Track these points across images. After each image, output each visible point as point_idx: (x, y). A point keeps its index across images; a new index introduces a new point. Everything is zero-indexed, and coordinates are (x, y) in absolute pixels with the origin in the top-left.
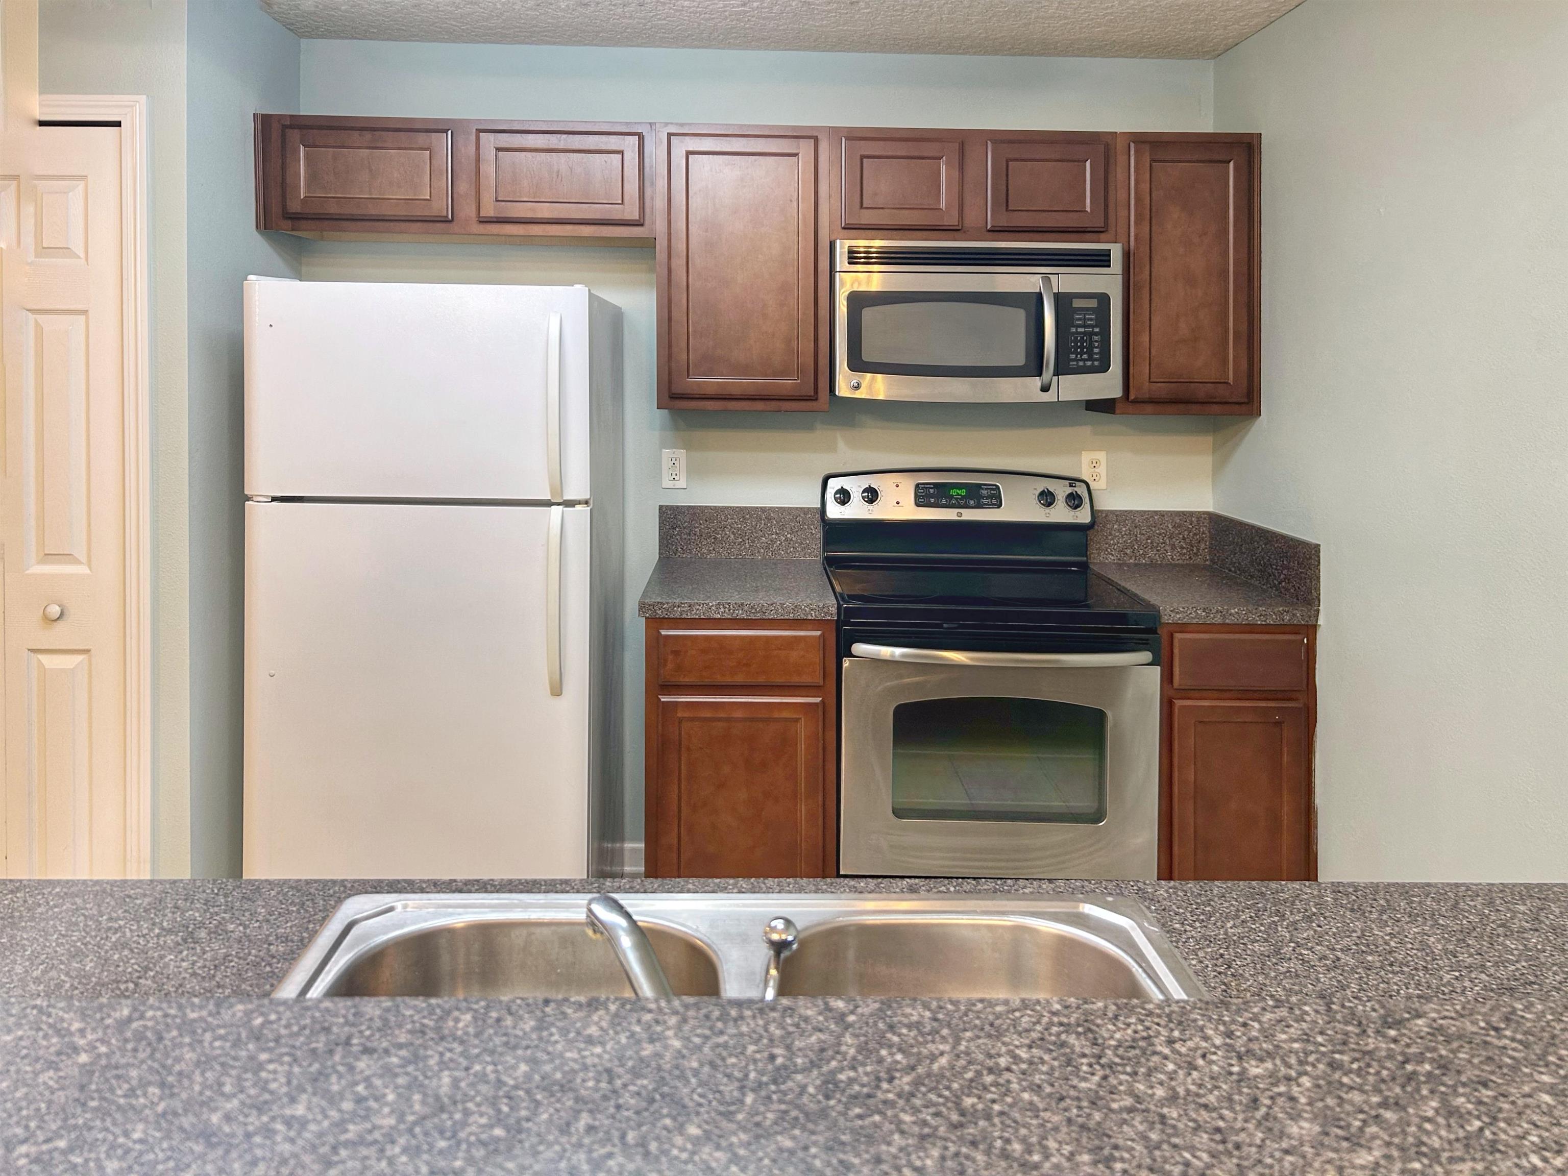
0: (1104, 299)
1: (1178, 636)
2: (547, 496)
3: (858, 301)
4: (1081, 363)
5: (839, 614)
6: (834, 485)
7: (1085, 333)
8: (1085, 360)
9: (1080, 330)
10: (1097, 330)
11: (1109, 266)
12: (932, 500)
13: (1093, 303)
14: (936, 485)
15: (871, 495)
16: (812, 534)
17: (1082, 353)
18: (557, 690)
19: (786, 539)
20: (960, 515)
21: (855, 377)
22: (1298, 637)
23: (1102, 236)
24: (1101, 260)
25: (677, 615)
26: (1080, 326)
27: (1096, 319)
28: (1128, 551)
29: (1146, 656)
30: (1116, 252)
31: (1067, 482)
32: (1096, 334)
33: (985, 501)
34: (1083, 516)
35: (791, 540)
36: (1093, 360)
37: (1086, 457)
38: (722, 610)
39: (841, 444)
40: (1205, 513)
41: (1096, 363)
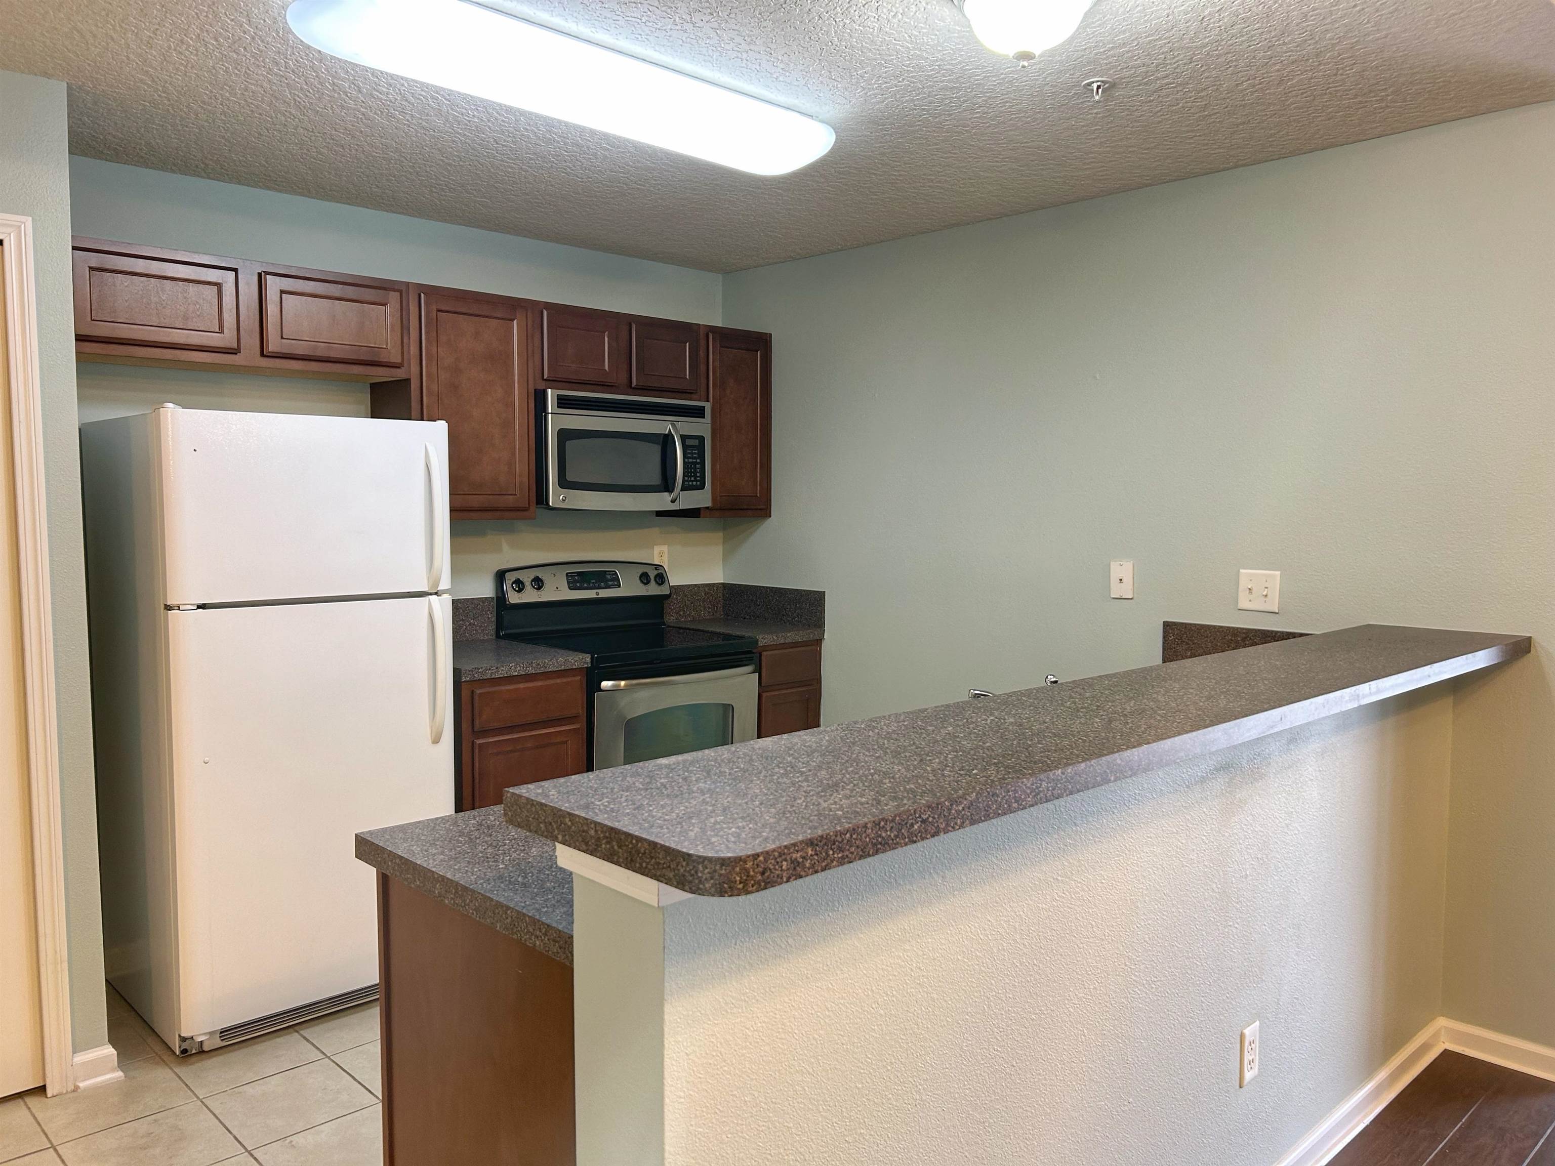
0: (701, 439)
1: (764, 653)
2: (426, 589)
3: (564, 436)
4: (691, 483)
5: (592, 662)
6: (510, 578)
7: (692, 463)
8: (692, 481)
9: (690, 460)
10: (698, 461)
11: (704, 417)
12: (578, 585)
13: (696, 442)
14: (579, 574)
15: (538, 583)
16: (489, 618)
17: (691, 476)
18: (436, 740)
19: (470, 624)
20: (597, 594)
21: (563, 494)
22: (813, 647)
23: (694, 396)
24: (699, 413)
25: (488, 676)
26: (690, 458)
27: (698, 454)
28: (681, 613)
29: (749, 668)
30: (708, 406)
31: (654, 567)
32: (698, 463)
33: (610, 583)
34: (664, 590)
35: (474, 624)
36: (697, 481)
37: (657, 549)
38: (519, 668)
39: (505, 547)
40: (720, 584)
41: (698, 483)
